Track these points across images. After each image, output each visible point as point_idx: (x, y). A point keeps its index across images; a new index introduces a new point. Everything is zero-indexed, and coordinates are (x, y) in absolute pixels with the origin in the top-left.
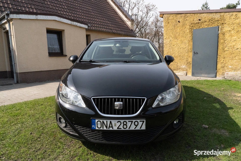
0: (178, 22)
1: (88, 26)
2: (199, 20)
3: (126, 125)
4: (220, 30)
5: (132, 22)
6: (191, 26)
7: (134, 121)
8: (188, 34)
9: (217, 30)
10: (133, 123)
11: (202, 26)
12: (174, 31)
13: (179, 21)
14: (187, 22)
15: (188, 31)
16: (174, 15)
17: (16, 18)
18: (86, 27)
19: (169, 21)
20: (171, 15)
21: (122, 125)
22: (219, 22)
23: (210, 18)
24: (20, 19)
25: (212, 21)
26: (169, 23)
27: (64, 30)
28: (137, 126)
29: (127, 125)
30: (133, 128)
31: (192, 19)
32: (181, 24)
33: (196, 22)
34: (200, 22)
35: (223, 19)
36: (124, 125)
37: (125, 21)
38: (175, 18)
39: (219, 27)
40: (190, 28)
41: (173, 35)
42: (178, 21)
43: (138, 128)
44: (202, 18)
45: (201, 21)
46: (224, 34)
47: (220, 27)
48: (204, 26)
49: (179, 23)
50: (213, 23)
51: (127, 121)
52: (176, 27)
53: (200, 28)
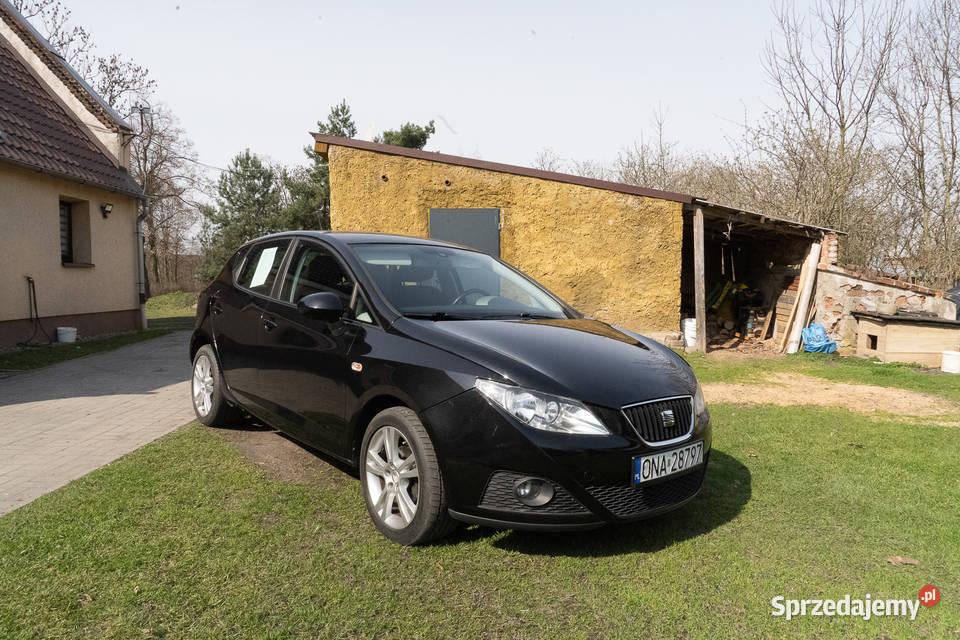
0: (381, 181)
2: (447, 182)
4: (502, 219)
5: (124, 135)
6: (425, 197)
7: (692, 447)
8: (416, 220)
9: (496, 218)
11: (456, 202)
12: (370, 204)
13: (384, 177)
14: (409, 183)
15: (414, 211)
16: (367, 153)
19: (350, 170)
20: (356, 151)
22: (500, 197)
23: (475, 182)
25: (482, 193)
26: (349, 176)
31: (425, 178)
32: (391, 186)
33: (438, 188)
34: (448, 188)
35: (506, 189)
37: (84, 125)
38: (371, 165)
39: (499, 211)
40: (422, 202)
41: (365, 218)
42: (382, 175)
44: (454, 177)
45: (453, 187)
46: (512, 233)
47: (503, 211)
48: (462, 202)
49: (386, 184)
50: (485, 198)
51: (684, 449)
52: (375, 194)
53: (449, 207)
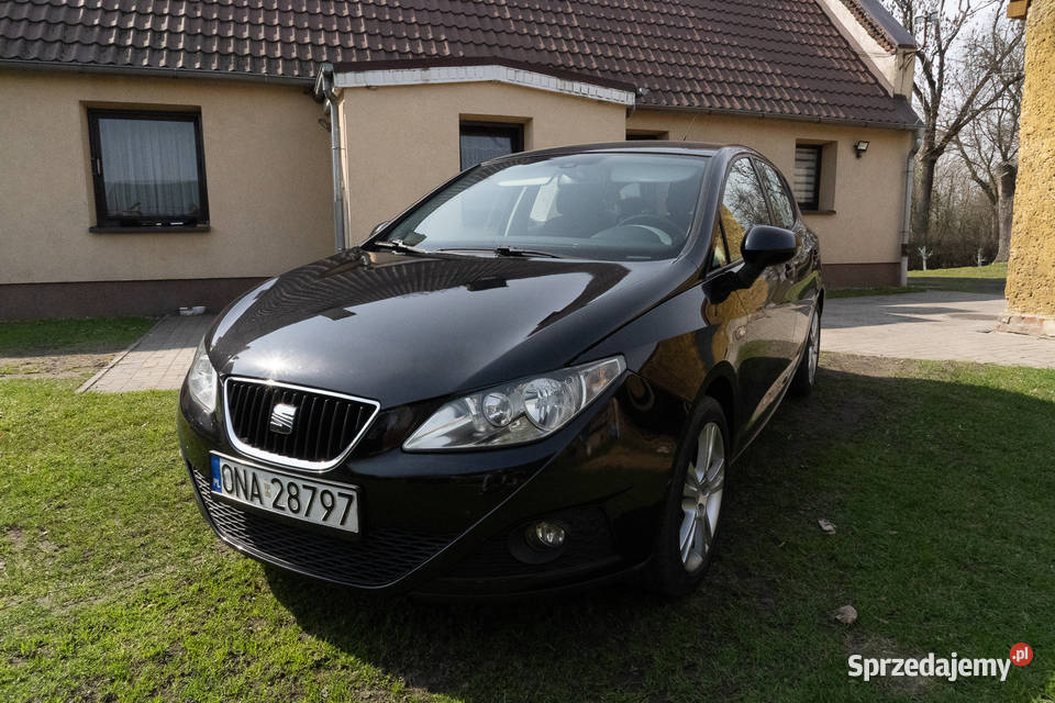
1: (638, 96)
3: (296, 497)
5: (904, 55)
7: (321, 488)
10: (318, 496)
17: (355, 85)
18: (628, 99)
21: (286, 496)
24: (368, 87)
27: (531, 119)
28: (330, 510)
29: (301, 498)
30: (317, 516)
36: (291, 497)
43: (334, 522)
51: (300, 483)
